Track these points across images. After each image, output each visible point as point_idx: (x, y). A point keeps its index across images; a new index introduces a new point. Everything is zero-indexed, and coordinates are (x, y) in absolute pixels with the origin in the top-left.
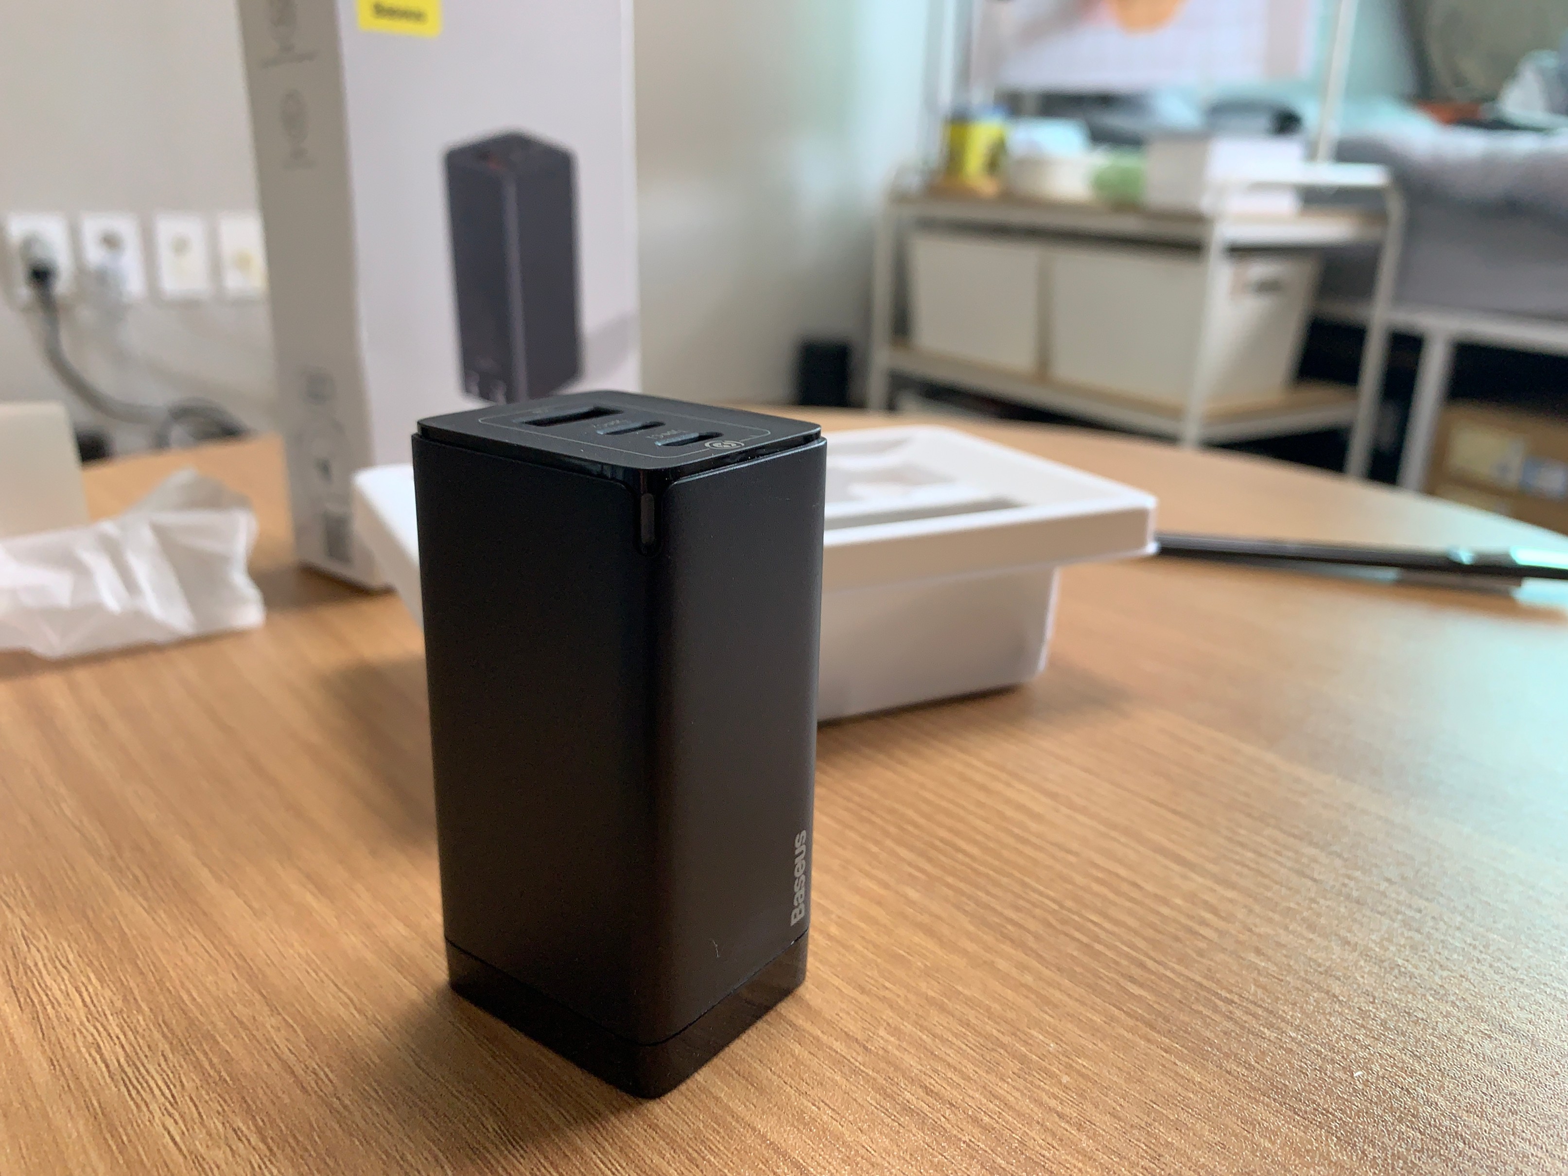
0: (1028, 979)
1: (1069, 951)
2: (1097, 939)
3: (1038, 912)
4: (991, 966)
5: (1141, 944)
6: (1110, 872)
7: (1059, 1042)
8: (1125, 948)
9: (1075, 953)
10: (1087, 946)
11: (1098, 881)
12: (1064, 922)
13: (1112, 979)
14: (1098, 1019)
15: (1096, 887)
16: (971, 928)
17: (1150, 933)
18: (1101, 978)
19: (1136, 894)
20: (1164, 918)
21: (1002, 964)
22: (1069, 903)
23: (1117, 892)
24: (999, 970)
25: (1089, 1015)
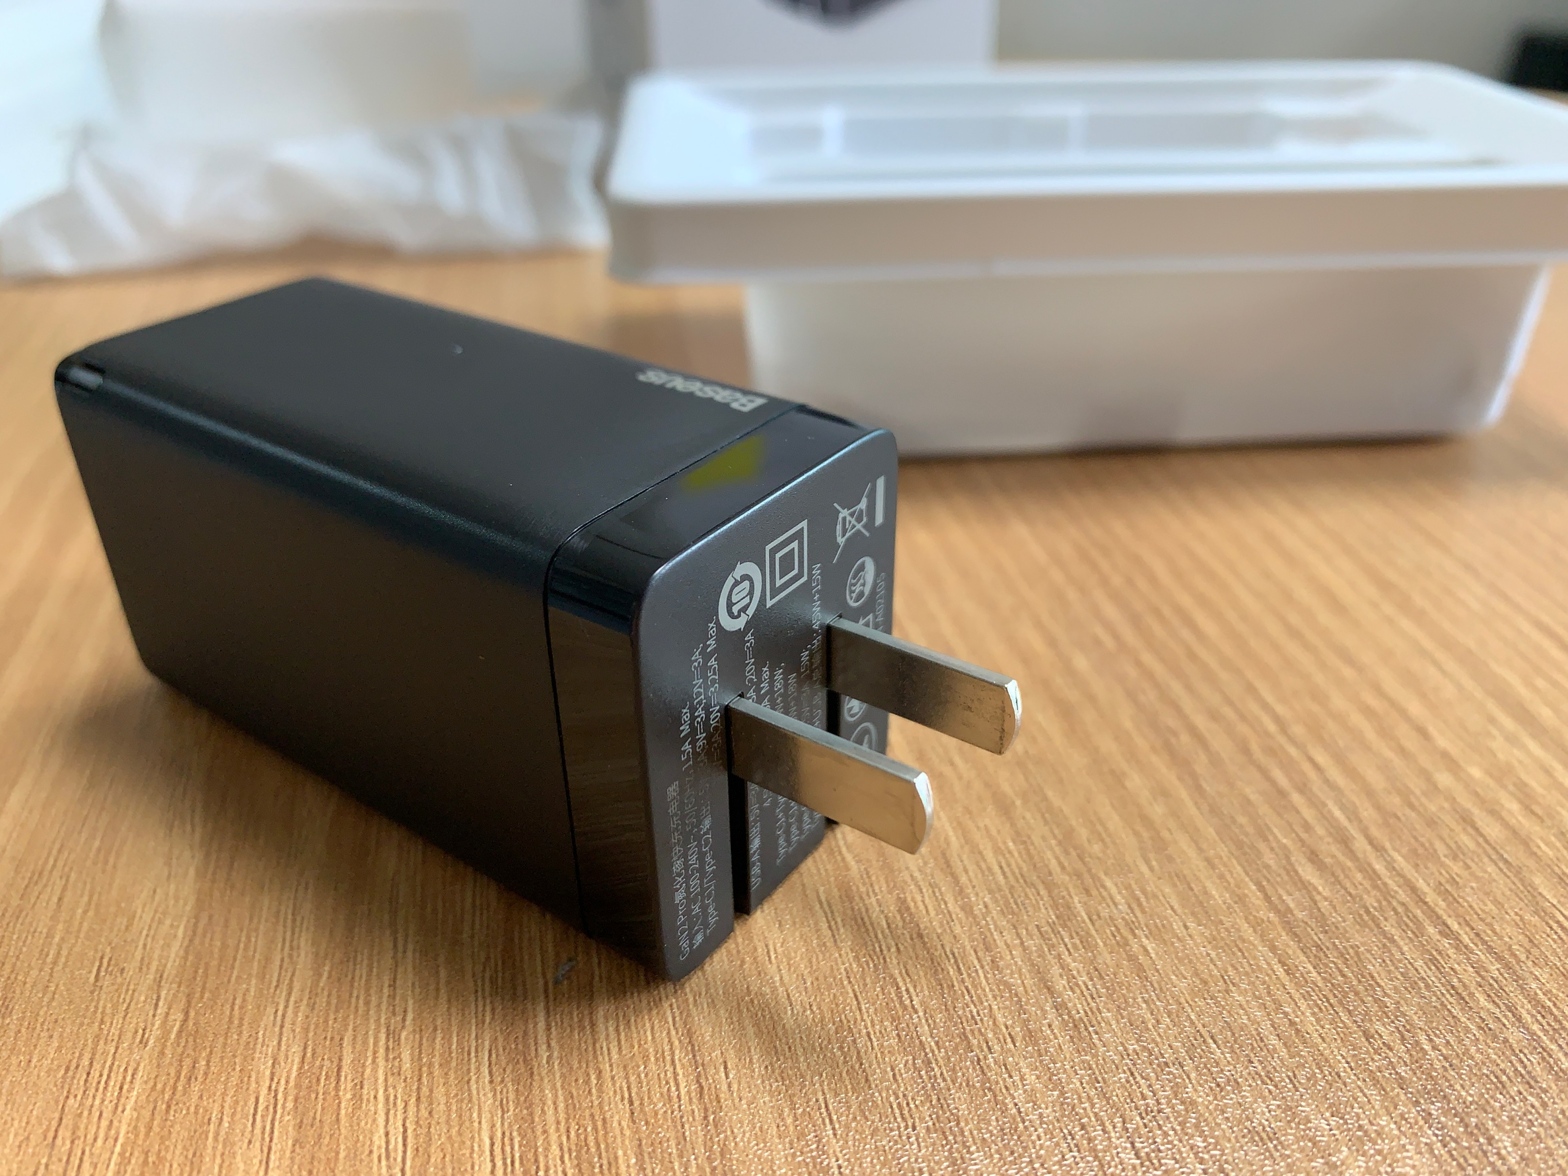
0: (1158, 811)
1: (1249, 791)
2: (1303, 788)
3: (1243, 729)
4: (1118, 778)
5: (1367, 813)
6: (1393, 703)
7: (1135, 906)
8: (1338, 813)
9: (1253, 797)
10: (1282, 793)
11: (1368, 712)
12: (1271, 751)
13: (1285, 847)
14: (1218, 895)
15: (1357, 719)
16: (1128, 724)
17: (1394, 802)
18: (1266, 840)
19: (1411, 742)
20: (1433, 788)
21: (1135, 781)
22: (1298, 730)
23: (1385, 733)
24: (1124, 787)
25: (1209, 884)
